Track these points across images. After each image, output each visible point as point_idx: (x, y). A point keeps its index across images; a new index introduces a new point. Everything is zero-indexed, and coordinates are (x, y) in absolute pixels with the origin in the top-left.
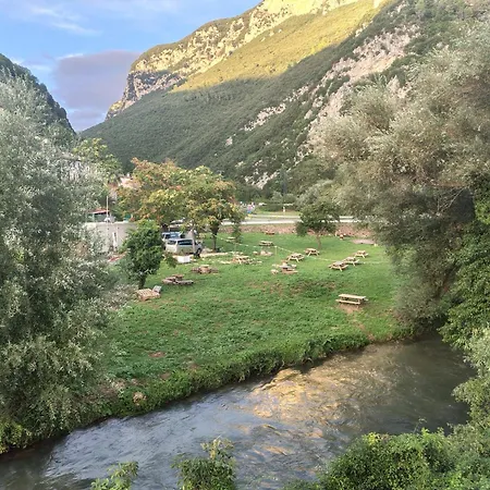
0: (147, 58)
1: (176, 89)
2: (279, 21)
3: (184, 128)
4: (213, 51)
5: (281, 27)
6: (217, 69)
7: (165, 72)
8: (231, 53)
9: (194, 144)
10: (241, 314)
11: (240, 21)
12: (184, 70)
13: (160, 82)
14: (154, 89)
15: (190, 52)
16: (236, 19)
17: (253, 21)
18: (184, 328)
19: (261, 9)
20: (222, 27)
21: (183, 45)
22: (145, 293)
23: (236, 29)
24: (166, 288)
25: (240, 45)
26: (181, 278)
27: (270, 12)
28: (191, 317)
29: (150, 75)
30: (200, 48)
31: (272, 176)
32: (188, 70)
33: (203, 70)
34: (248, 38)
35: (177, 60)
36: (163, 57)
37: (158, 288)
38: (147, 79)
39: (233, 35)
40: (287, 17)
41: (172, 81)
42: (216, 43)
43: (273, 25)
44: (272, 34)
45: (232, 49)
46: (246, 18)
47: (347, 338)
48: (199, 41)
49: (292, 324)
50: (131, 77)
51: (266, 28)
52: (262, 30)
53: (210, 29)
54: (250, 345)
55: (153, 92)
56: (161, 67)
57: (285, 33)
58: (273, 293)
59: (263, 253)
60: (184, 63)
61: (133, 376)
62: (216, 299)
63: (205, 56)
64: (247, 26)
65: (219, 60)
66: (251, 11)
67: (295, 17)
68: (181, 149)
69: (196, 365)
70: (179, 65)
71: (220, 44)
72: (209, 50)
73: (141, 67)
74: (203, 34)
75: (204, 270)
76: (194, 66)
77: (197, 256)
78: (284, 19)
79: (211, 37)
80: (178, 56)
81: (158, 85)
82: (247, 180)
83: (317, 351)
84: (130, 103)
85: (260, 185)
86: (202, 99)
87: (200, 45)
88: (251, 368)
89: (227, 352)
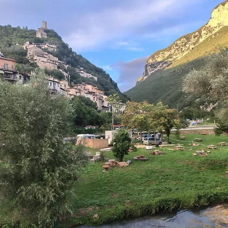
0: (153, 57)
1: (166, 68)
2: (217, 30)
3: (170, 85)
4: (183, 49)
5: (218, 32)
6: (186, 57)
7: (161, 62)
8: (192, 48)
9: (175, 92)
10: (167, 177)
11: (197, 33)
12: (170, 60)
13: (159, 66)
14: (156, 70)
15: (173, 51)
16: (195, 33)
17: (203, 32)
18: (134, 183)
19: (207, 26)
20: (188, 38)
21: (170, 48)
22: (122, 164)
23: (195, 37)
24: (133, 162)
25: (197, 44)
26: (142, 157)
27: (211, 27)
28: (139, 177)
29: (154, 64)
30: (177, 49)
31: (215, 105)
32: (172, 59)
33: (179, 58)
34: (201, 40)
35: (166, 56)
36: (160, 55)
37: (129, 161)
38: (153, 66)
39: (193, 40)
40: (221, 27)
41: (165, 65)
42: (185, 45)
43: (214, 32)
44: (213, 36)
45: (193, 47)
46: (200, 32)
47: (224, 194)
48: (177, 45)
49: (193, 184)
50: (146, 66)
51: (210, 34)
52: (208, 36)
53: (182, 39)
54: (163, 194)
55: (156, 71)
56: (159, 60)
57: (221, 35)
58: (190, 166)
59: (194, 144)
60: (170, 56)
61: (98, 205)
62: (156, 168)
63: (180, 51)
64: (200, 35)
65: (187, 52)
66: (202, 28)
67: (226, 26)
68: (168, 95)
69: (130, 202)
70: (168, 58)
71: (187, 45)
72: (182, 49)
73: (151, 61)
74: (179, 42)
75: (156, 153)
76: (174, 57)
77: (157, 146)
78: (220, 28)
79: (182, 43)
80: (167, 54)
81: (158, 68)
82: (201, 107)
83: (202, 201)
84: (146, 77)
85: (209, 110)
86: (178, 71)
87: (178, 47)
88: (160, 207)
89: (149, 197)
